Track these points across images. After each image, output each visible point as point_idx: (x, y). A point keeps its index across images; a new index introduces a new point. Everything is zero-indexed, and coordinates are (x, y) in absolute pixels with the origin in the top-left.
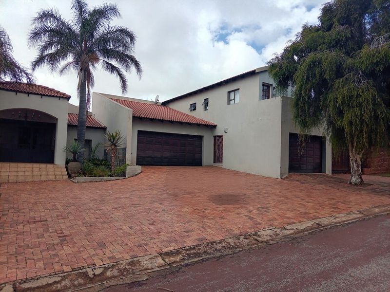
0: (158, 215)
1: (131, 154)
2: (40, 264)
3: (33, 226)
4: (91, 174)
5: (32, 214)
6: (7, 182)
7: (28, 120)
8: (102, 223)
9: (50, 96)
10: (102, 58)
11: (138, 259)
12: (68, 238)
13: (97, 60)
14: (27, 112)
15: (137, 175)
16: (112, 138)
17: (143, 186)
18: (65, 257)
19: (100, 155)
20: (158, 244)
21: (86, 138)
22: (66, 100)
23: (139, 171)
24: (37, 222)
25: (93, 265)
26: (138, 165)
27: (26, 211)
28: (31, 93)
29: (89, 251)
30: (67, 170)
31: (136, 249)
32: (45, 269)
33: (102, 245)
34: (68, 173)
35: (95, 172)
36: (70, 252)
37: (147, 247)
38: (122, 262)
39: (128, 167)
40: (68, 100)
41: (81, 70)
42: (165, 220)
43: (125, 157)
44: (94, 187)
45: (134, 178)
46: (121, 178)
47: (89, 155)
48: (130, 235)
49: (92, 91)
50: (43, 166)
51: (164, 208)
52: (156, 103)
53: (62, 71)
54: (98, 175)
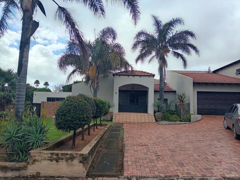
0: (218, 149)
1: (193, 107)
2: (147, 170)
3: (141, 147)
4: (169, 120)
5: (140, 141)
6: (126, 122)
7: (134, 90)
8: (179, 151)
9: (144, 76)
10: (171, 50)
11: (206, 177)
12: (161, 157)
13: (169, 51)
14: (133, 85)
15: (198, 121)
16: (180, 97)
17: (204, 129)
18: (160, 168)
19: (173, 108)
20: (220, 170)
21: (164, 98)
22: (153, 77)
23: (200, 119)
24: (143, 145)
25: (177, 176)
26: (199, 114)
27: (137, 139)
28: (135, 75)
29: (174, 167)
30: (155, 117)
31: (204, 171)
32: (150, 173)
33: (181, 165)
34: (155, 119)
35: (171, 118)
36: (163, 165)
37: (213, 171)
38: (195, 177)
39: (192, 115)
40: (154, 77)
41: (160, 59)
42: (224, 153)
43: (189, 109)
44: (171, 128)
45: (197, 123)
46: (188, 123)
47: (167, 108)
48: (199, 160)
49: (166, 70)
50: (142, 114)
51: (222, 145)
52: (209, 72)
53: (150, 61)
54: (173, 120)
